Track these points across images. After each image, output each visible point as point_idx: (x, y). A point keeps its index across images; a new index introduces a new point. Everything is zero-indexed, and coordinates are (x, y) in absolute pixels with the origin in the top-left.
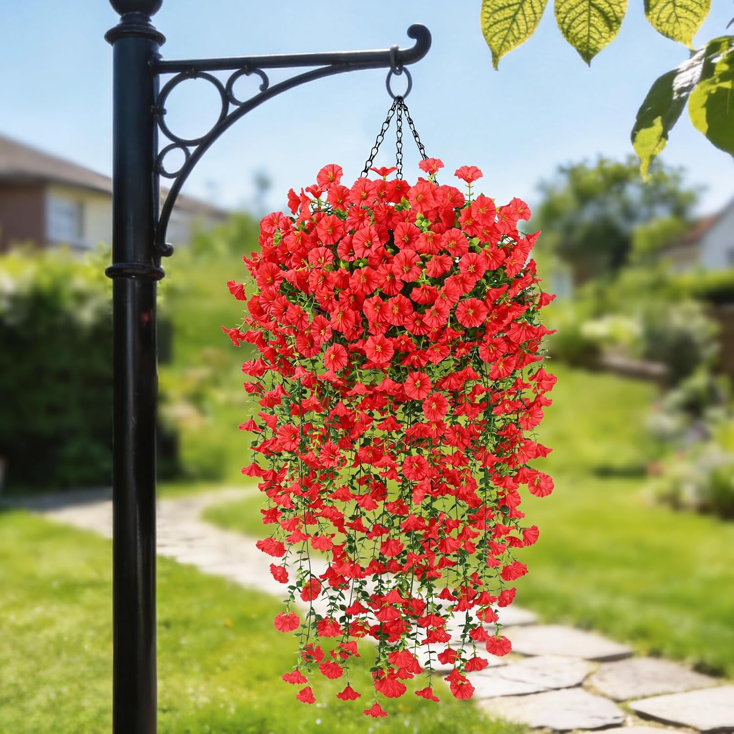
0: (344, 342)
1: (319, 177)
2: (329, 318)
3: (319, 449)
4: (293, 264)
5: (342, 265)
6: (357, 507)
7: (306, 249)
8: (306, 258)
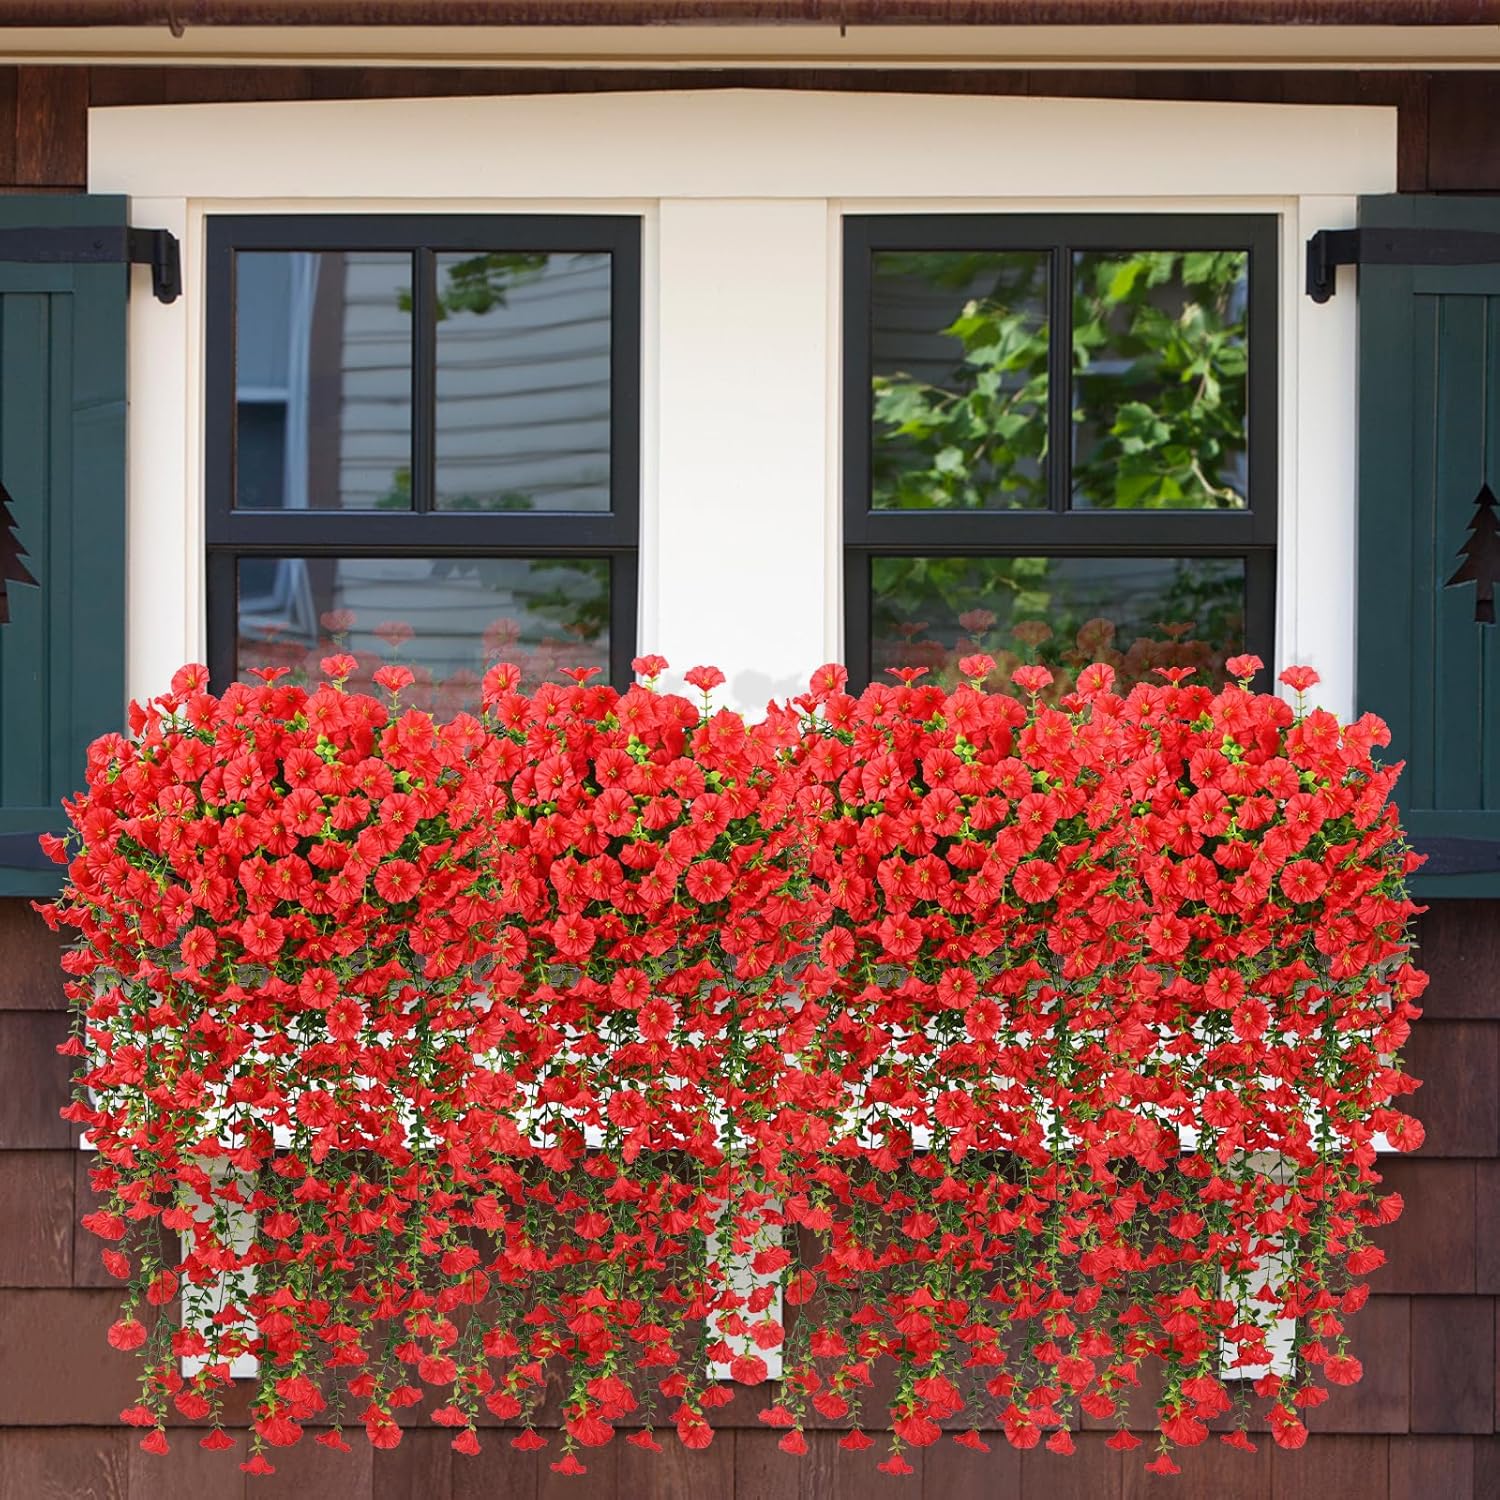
0: (211, 925)
1: (174, 682)
2: (188, 889)
3: (174, 1081)
4: (137, 810)
5: (208, 811)
6: (230, 1166)
7: (154, 787)
8: (155, 800)
